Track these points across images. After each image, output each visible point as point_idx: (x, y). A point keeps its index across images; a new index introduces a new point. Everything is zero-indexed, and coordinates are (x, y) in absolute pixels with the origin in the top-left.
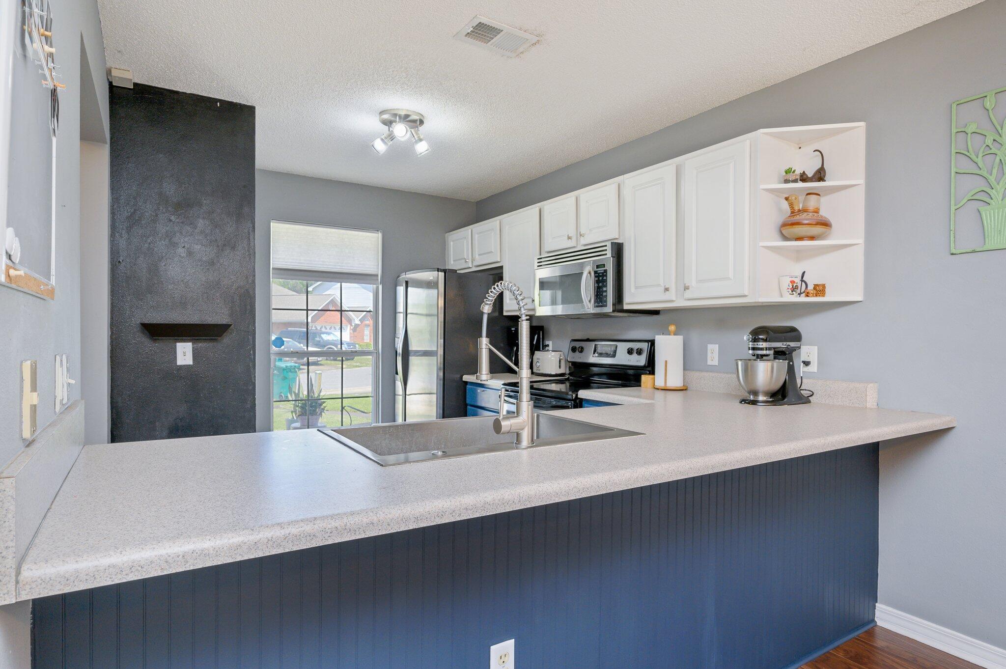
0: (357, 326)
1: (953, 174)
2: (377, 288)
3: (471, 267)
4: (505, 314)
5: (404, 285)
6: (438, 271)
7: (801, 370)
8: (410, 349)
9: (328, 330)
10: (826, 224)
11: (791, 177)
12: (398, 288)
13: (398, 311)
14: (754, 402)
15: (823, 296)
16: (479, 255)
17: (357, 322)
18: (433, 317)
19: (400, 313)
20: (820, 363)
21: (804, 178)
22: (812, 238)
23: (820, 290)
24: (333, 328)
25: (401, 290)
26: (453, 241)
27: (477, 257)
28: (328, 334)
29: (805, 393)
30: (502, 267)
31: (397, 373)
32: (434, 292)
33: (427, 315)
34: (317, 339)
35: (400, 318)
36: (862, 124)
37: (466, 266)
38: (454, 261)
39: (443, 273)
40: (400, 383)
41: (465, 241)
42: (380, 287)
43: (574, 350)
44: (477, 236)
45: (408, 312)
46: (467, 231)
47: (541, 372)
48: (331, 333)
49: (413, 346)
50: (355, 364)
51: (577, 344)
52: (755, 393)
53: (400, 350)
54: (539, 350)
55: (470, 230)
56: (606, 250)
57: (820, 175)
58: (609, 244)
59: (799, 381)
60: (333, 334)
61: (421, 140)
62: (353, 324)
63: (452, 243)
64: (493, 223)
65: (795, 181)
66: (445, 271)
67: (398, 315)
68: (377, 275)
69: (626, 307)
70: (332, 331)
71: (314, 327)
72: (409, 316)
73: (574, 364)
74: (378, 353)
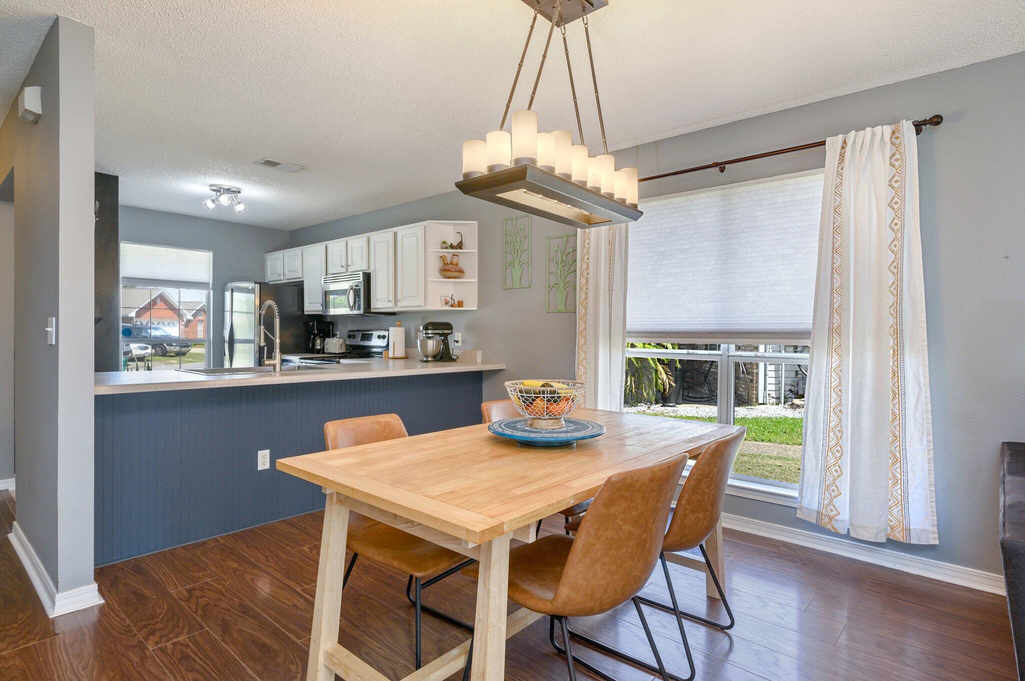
0: (189, 321)
1: (504, 253)
2: (209, 294)
3: (283, 279)
4: (305, 313)
5: (230, 291)
6: (255, 283)
7: (452, 345)
8: (235, 338)
9: (156, 326)
10: (461, 271)
11: (445, 246)
12: (226, 293)
13: (226, 309)
14: (427, 361)
15: (462, 307)
16: (288, 272)
17: (190, 317)
18: (251, 314)
19: (227, 311)
20: (463, 342)
21: (452, 247)
22: (455, 278)
23: (460, 304)
24: (161, 323)
25: (228, 294)
26: (270, 260)
27: (287, 273)
28: (157, 329)
29: (454, 357)
30: (303, 281)
31: (225, 355)
32: (252, 296)
33: (247, 313)
34: (144, 334)
35: (227, 315)
36: (476, 222)
37: (279, 279)
38: (271, 274)
39: (259, 285)
40: (227, 362)
41: (279, 262)
42: (212, 292)
43: (350, 336)
44: (286, 258)
45: (234, 310)
46: (279, 254)
47: (329, 351)
48: (160, 328)
49: (238, 336)
50: (187, 360)
51: (352, 333)
52: (427, 356)
53: (227, 338)
54: (329, 337)
55: (282, 254)
56: (360, 277)
57: (460, 246)
58: (361, 273)
59: (451, 351)
60: (162, 329)
61: (239, 203)
62: (185, 320)
63: (269, 261)
64: (296, 251)
65: (447, 248)
66: (260, 284)
67: (226, 313)
68: (209, 284)
69: (372, 311)
70: (161, 326)
71: (138, 322)
72: (234, 313)
73: (351, 346)
74: (209, 341)
